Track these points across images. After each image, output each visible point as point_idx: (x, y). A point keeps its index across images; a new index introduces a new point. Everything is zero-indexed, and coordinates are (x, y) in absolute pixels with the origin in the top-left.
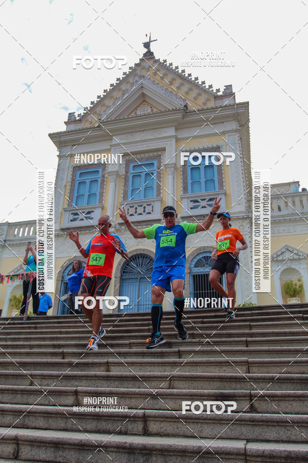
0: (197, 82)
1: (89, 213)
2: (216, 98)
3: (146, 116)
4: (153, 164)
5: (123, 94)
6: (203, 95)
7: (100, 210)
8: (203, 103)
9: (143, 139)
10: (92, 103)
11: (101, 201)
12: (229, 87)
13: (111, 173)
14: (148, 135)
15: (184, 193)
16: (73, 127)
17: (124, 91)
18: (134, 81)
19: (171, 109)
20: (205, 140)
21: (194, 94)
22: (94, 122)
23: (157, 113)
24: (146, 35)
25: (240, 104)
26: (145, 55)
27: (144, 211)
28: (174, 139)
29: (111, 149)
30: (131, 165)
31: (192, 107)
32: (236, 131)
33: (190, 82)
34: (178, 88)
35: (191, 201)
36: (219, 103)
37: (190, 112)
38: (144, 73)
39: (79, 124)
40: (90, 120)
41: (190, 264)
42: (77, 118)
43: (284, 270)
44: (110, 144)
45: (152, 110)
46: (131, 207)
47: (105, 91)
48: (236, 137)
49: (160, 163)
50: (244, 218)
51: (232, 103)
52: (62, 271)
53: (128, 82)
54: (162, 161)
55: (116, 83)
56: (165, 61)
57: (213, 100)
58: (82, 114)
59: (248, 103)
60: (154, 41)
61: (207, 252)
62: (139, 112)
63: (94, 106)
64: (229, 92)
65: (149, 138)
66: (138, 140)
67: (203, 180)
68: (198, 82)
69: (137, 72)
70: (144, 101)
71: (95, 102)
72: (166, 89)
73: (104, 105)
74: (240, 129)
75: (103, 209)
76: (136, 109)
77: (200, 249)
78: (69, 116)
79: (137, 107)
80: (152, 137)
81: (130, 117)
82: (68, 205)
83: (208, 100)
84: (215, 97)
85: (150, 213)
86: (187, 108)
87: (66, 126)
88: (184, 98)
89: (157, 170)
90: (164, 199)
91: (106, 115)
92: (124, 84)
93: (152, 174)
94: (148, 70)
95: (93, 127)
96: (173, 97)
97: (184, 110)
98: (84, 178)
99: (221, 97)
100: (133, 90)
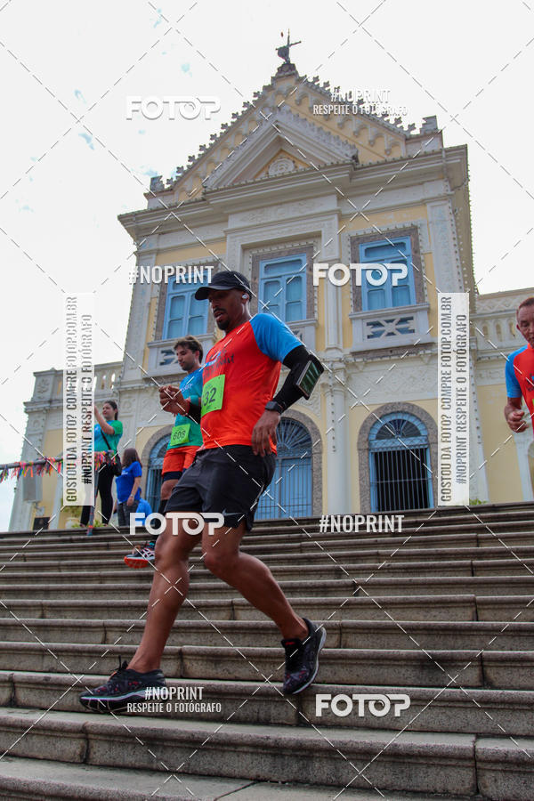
2: (409, 140)
3: (284, 178)
4: (299, 261)
5: (245, 141)
6: (385, 136)
8: (386, 151)
9: (281, 218)
10: (191, 158)
11: (211, 327)
12: (431, 120)
14: (289, 212)
15: (356, 310)
16: (161, 202)
19: (329, 163)
20: (391, 216)
21: (368, 135)
23: (305, 172)
24: (282, 35)
25: (452, 149)
26: (280, 70)
28: (336, 217)
29: (223, 239)
30: (262, 265)
31: (366, 158)
32: (446, 198)
33: (361, 114)
34: (341, 126)
35: (368, 324)
36: (417, 150)
37: (363, 167)
39: (170, 196)
40: (188, 189)
41: (369, 434)
42: (166, 187)
44: (225, 229)
45: (296, 167)
47: (213, 137)
48: (445, 209)
49: (311, 258)
51: (437, 148)
52: (149, 450)
53: (252, 120)
54: (315, 254)
55: (232, 123)
56: (316, 79)
57: (402, 144)
58: (174, 179)
59: (465, 147)
60: (296, 43)
61: (398, 412)
62: (272, 173)
63: (194, 165)
64: (431, 129)
65: (291, 216)
66: (271, 220)
67: (388, 287)
69: (268, 100)
70: (281, 151)
71: (196, 157)
72: (319, 129)
73: (211, 162)
74: (452, 195)
76: (267, 166)
77: (385, 407)
78: (152, 184)
79: (270, 162)
80: (297, 214)
81: (257, 180)
82: (156, 337)
83: (395, 145)
84: (406, 139)
86: (357, 161)
87: (147, 202)
88: (352, 143)
89: (307, 271)
90: (320, 322)
91: (215, 179)
92: (246, 123)
93: (298, 279)
94: (287, 96)
95: (194, 200)
96: (332, 142)
97: (353, 164)
98: (181, 289)
99: (418, 139)
100: (260, 133)
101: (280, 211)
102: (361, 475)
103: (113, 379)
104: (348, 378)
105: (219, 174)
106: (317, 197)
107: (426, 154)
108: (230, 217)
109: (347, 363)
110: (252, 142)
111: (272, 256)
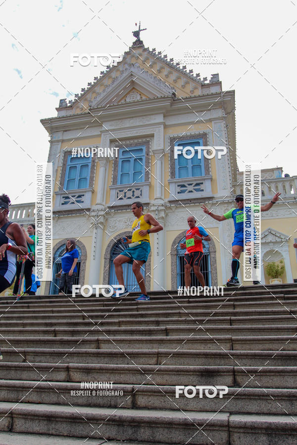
0: (184, 70)
1: (80, 196)
2: (203, 86)
3: (135, 103)
4: (141, 150)
5: (113, 82)
6: (191, 83)
7: (90, 193)
8: (191, 91)
9: (133, 125)
10: (83, 90)
11: (91, 184)
12: (216, 76)
13: (101, 159)
14: (137, 122)
15: (172, 178)
16: (64, 113)
17: (114, 78)
18: (124, 69)
19: (159, 96)
21: (181, 82)
22: (84, 108)
23: (147, 100)
24: (136, 25)
25: (227, 92)
26: (134, 43)
27: (133, 196)
28: (162, 126)
29: (100, 136)
30: (121, 151)
31: (180, 95)
32: (223, 118)
33: (178, 70)
34: (167, 76)
35: (178, 186)
36: (206, 91)
37: (178, 100)
38: (133, 61)
39: (71, 110)
40: (80, 107)
41: (177, 246)
42: (69, 105)
43: (267, 252)
44: (100, 130)
45: (141, 98)
46: (120, 191)
47: (96, 78)
48: (222, 124)
49: (148, 148)
51: (219, 91)
53: (118, 71)
54: (150, 147)
55: (106, 71)
56: (154, 50)
57: (200, 88)
58: (73, 101)
59: (234, 91)
60: (144, 30)
62: (128, 100)
63: (85, 93)
64: (216, 81)
65: (138, 124)
66: (127, 126)
67: (190, 166)
68: (186, 71)
69: (128, 59)
70: (134, 88)
72: (155, 77)
73: (94, 92)
74: (226, 117)
75: (93, 193)
76: (126, 96)
78: (60, 103)
79: (128, 93)
80: (141, 124)
81: (119, 104)
82: (60, 189)
83: (196, 88)
84: (202, 86)
85: (138, 197)
86: (175, 96)
87: (57, 113)
88: (172, 86)
89: (146, 155)
90: (152, 184)
91: (96, 102)
92: (114, 72)
93: (141, 159)
94: (137, 58)
95: (84, 113)
96: (162, 85)
97: (173, 98)
98: (75, 163)
99: (208, 86)
100: (122, 78)
101: (131, 121)
102: (172, 269)
103: (35, 212)
104: (167, 215)
105: (99, 99)
106: (152, 114)
107: (212, 94)
108: (104, 123)
109: (166, 207)
110: (117, 82)
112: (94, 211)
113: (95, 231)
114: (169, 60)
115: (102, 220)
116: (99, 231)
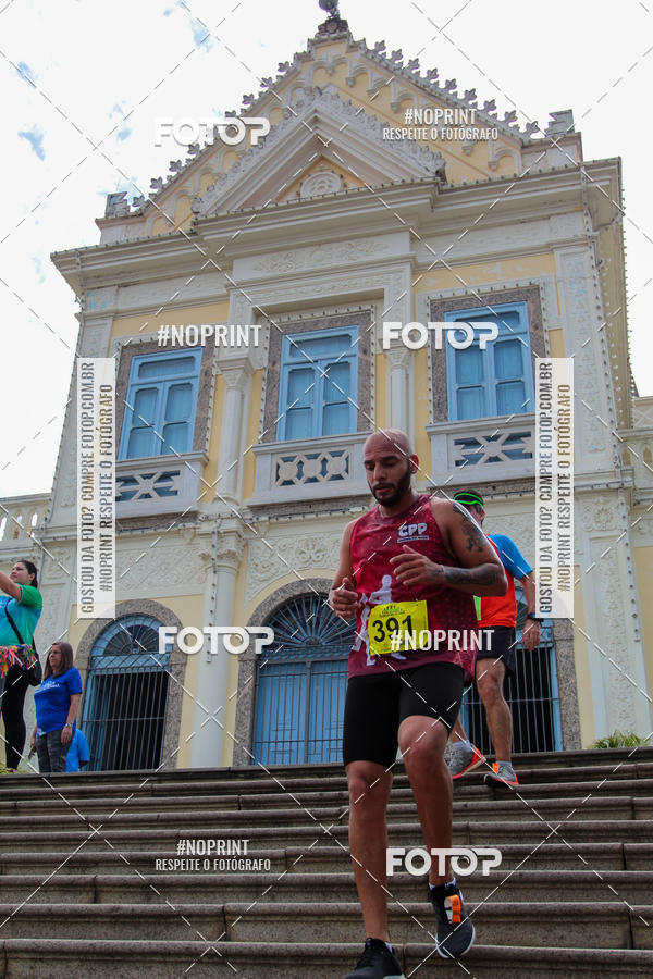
0: (471, 102)
1: (166, 477)
2: (527, 147)
3: (326, 202)
4: (347, 338)
7: (196, 468)
8: (490, 165)
9: (319, 267)
10: (174, 166)
11: (200, 441)
12: (562, 117)
13: (227, 365)
14: (333, 256)
15: (437, 419)
16: (119, 234)
18: (294, 103)
19: (398, 181)
20: (497, 268)
22: (179, 221)
23: (360, 194)
25: (596, 164)
26: (323, 28)
27: (324, 473)
28: (408, 268)
29: (224, 298)
30: (287, 342)
31: (458, 175)
32: (587, 241)
33: (452, 103)
35: (457, 443)
36: (537, 163)
37: (453, 189)
38: (320, 79)
39: (141, 225)
42: (133, 210)
44: (226, 282)
45: (345, 186)
46: (285, 460)
48: (586, 258)
49: (367, 335)
50: (609, 491)
51: (573, 162)
52: (90, 641)
53: (276, 108)
54: (373, 328)
55: (242, 109)
56: (381, 46)
57: (517, 154)
58: (146, 198)
59: (618, 162)
62: (307, 192)
63: (179, 176)
64: (564, 131)
65: (335, 263)
66: (305, 268)
67: (491, 383)
68: (475, 104)
69: (302, 76)
70: (322, 158)
71: (184, 164)
72: (383, 126)
73: (207, 172)
74: (595, 237)
75: (205, 465)
76: (299, 181)
78: (109, 204)
79: (306, 174)
80: (345, 262)
81: (280, 204)
83: (505, 155)
84: (524, 147)
85: (339, 477)
86: (444, 179)
87: (100, 233)
88: (436, 150)
89: (359, 354)
91: (213, 200)
93: (345, 366)
94: (332, 71)
95: (177, 233)
97: (437, 184)
98: (151, 378)
99: (543, 145)
100: (288, 129)
101: (318, 254)
103: (34, 523)
105: (220, 192)
106: (378, 234)
107: (554, 172)
108: (235, 262)
110: (274, 143)
111: (301, 327)
112: (207, 519)
113: (211, 578)
114: (423, 75)
115: (231, 544)
116: (225, 578)
